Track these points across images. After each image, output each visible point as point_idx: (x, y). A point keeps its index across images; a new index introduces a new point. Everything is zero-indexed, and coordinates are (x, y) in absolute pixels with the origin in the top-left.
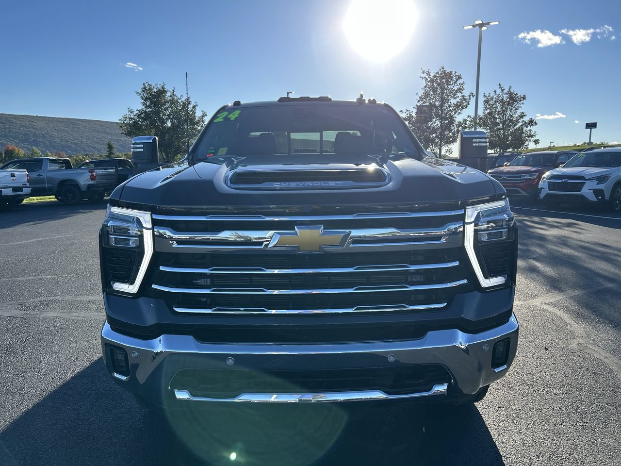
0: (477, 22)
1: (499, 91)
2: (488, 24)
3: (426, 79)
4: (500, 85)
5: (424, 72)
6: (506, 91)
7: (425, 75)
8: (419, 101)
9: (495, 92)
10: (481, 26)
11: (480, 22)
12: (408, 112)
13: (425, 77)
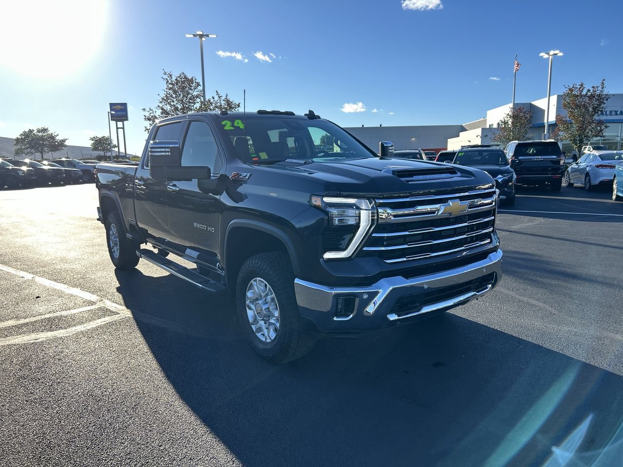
0: (199, 33)
1: (216, 98)
2: (207, 36)
3: (167, 82)
4: (217, 92)
5: (165, 74)
6: (223, 98)
7: (166, 77)
8: (161, 102)
9: (213, 98)
10: (201, 36)
11: (201, 33)
12: (151, 112)
13: (166, 79)
